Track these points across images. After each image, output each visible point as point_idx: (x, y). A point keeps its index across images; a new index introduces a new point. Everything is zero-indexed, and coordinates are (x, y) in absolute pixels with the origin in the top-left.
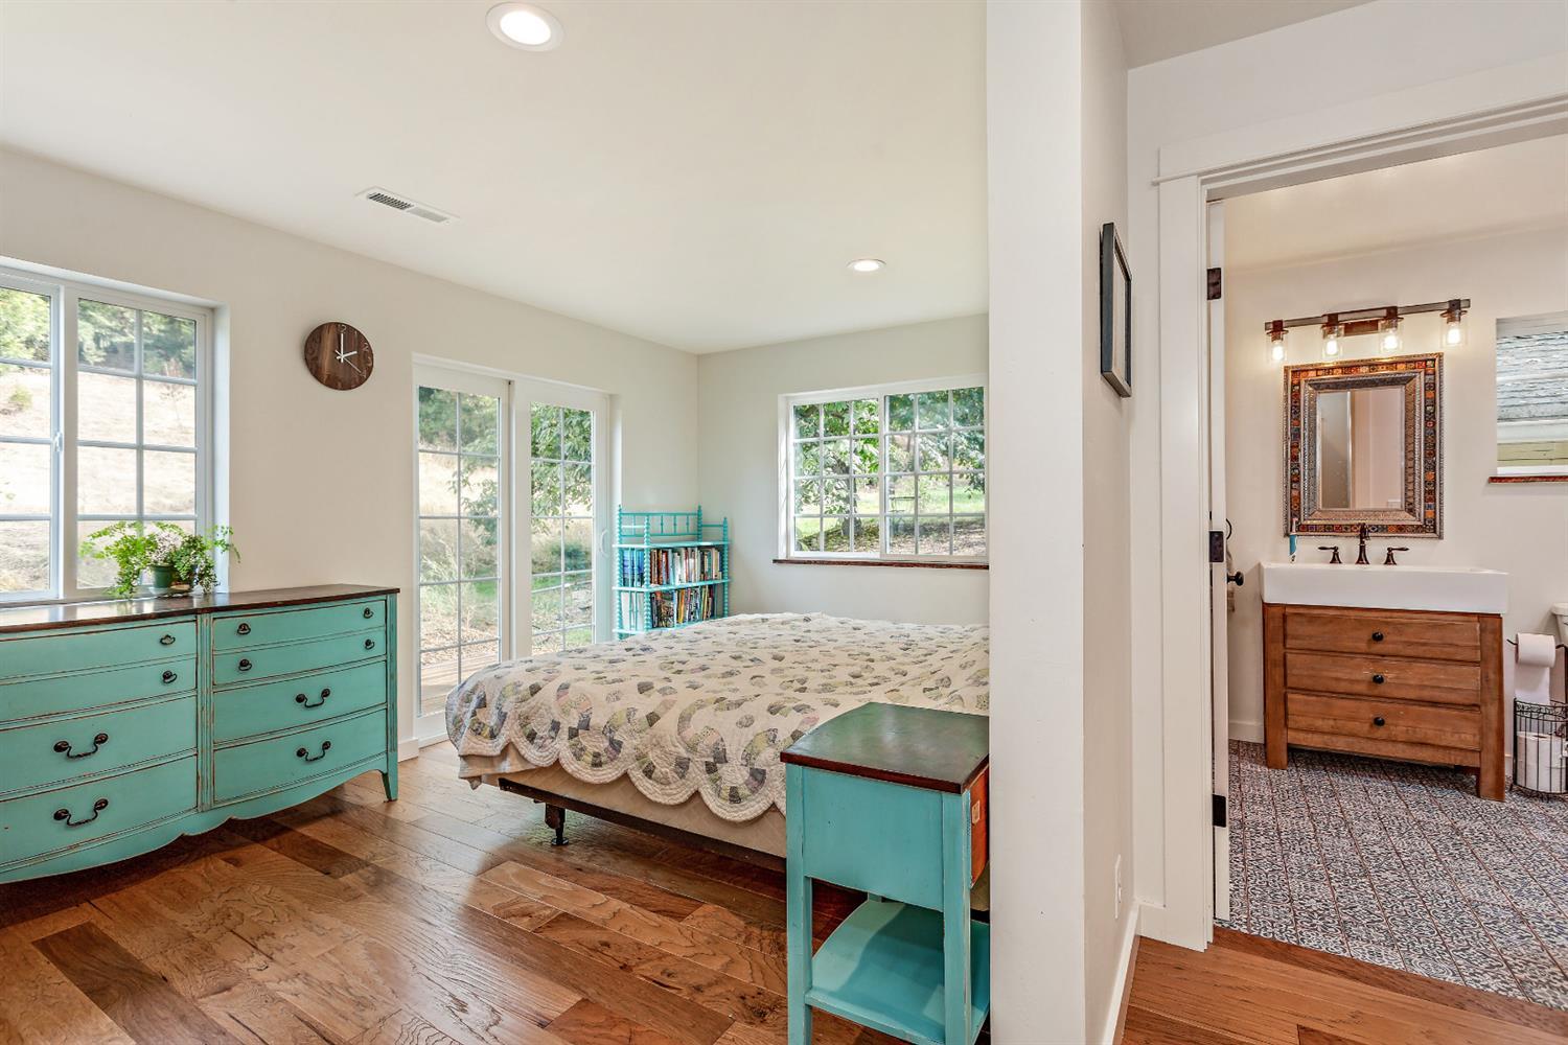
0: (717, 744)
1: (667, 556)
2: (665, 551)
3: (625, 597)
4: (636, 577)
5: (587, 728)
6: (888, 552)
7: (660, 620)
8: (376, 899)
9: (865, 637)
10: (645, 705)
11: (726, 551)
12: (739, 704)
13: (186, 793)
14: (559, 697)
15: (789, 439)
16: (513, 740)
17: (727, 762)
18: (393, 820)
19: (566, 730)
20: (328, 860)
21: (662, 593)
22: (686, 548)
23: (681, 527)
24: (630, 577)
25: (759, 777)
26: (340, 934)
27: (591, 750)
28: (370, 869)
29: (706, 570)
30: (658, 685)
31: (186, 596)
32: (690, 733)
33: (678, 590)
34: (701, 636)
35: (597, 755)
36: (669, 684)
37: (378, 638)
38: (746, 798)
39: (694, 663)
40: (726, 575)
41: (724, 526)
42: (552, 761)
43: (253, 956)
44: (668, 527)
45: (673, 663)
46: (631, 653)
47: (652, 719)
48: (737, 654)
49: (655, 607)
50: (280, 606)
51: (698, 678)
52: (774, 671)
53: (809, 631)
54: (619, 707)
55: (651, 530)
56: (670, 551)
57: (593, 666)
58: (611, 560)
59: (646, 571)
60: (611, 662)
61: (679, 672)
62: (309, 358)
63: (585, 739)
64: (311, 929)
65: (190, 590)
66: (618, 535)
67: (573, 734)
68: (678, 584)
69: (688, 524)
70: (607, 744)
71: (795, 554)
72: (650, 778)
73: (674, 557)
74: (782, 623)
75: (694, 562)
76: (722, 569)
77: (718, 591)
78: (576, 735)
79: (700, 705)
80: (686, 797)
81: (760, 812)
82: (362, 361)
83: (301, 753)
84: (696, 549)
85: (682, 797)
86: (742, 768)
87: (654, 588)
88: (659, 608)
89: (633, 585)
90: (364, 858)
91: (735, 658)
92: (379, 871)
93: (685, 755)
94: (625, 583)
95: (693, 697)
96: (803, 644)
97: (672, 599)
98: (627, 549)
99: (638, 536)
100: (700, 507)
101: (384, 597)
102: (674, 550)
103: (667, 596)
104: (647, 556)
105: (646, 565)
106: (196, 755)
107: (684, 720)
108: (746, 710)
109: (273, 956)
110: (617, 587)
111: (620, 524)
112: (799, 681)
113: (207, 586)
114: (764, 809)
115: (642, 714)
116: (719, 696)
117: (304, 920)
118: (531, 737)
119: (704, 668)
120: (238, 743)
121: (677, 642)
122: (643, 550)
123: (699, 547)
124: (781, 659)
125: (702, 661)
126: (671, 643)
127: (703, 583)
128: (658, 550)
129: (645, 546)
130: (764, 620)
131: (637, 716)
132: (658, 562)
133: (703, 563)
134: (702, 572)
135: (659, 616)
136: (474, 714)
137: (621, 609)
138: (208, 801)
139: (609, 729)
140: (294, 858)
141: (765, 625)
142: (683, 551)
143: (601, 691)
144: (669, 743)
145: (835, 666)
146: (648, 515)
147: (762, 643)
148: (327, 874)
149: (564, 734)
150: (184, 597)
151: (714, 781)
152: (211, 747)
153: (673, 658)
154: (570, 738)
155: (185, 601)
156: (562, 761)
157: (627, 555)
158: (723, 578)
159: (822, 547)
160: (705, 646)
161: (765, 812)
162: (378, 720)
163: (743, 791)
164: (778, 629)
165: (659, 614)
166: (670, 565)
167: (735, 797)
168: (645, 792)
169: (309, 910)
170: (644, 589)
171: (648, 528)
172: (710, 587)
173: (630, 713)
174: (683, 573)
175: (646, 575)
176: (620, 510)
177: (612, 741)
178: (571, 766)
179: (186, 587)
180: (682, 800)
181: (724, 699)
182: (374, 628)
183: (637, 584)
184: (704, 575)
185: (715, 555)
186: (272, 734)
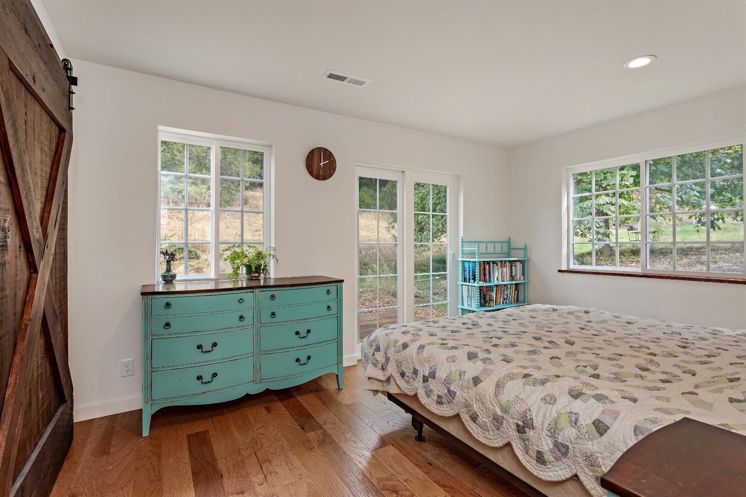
0: (525, 412)
1: (489, 266)
2: (488, 263)
3: (465, 288)
4: (471, 277)
5: (434, 377)
6: (648, 268)
7: (485, 302)
8: (321, 453)
9: (640, 331)
10: (473, 369)
11: (526, 264)
12: (543, 382)
13: (249, 374)
14: (418, 353)
15: (569, 195)
16: (393, 374)
17: (533, 428)
18: (338, 401)
19: (421, 376)
20: (305, 419)
21: (487, 287)
22: (501, 261)
23: (498, 248)
24: (467, 277)
25: (563, 450)
26: (299, 472)
27: (436, 392)
28: (321, 430)
29: (513, 274)
30: (482, 355)
31: (258, 279)
32: (504, 398)
33: (497, 286)
34: (511, 318)
35: (439, 397)
36: (488, 356)
37: (334, 305)
38: (550, 462)
39: (506, 340)
40: (526, 278)
41: (525, 249)
42: (413, 393)
43: (259, 474)
44: (491, 249)
45: (491, 338)
46: (465, 326)
47: (476, 381)
48: (538, 336)
49: (482, 296)
50: (288, 286)
51: (509, 352)
52: (569, 354)
53: (590, 322)
54: (455, 367)
55: (480, 251)
56: (491, 263)
57: (441, 334)
58: (458, 267)
59: (477, 274)
60: (452, 332)
61: (496, 346)
62: (308, 165)
63: (432, 384)
64: (287, 464)
65: (259, 276)
66: (461, 253)
67: (425, 379)
68: (496, 282)
69: (502, 248)
70: (446, 391)
71: (573, 267)
72: (475, 422)
73: (493, 266)
74: (568, 313)
75: (506, 270)
76: (523, 274)
77: (521, 288)
78: (427, 381)
79: (511, 377)
80: (501, 444)
81: (564, 478)
82: (331, 165)
83: (298, 360)
84: (507, 262)
85: (499, 443)
86: (547, 438)
87: (482, 284)
88: (485, 295)
89: (469, 282)
90: (320, 422)
91: (536, 339)
92: (325, 434)
93: (500, 414)
94: (465, 280)
95: (506, 368)
96: (588, 332)
97: (493, 291)
98: (466, 261)
99: (473, 254)
100: (509, 238)
101: (336, 284)
102: (494, 262)
103: (490, 289)
104: (477, 265)
105: (477, 271)
106: (253, 356)
107: (499, 386)
108: (550, 388)
109: (267, 477)
110: (460, 283)
111: (462, 247)
112: (591, 366)
113: (265, 274)
114: (568, 476)
115: (469, 376)
116: (526, 372)
117: (286, 457)
118: (403, 375)
119: (513, 345)
120: (270, 352)
121: (496, 321)
122: (475, 262)
123: (509, 261)
124: (572, 344)
125: (514, 339)
126: (491, 321)
127: (511, 283)
128: (484, 262)
129: (476, 260)
130: (554, 310)
131: (466, 377)
132: (484, 269)
133: (511, 270)
134: (511, 276)
135: (484, 300)
136: (373, 355)
137: (462, 294)
138: (258, 379)
139: (447, 382)
140: (291, 414)
141: (555, 314)
142: (499, 264)
143: (443, 354)
144: (488, 402)
145: (621, 355)
146: (479, 242)
147: (555, 328)
148: (303, 428)
149: (420, 378)
150: (256, 279)
151: (524, 440)
152: (260, 353)
153: (491, 334)
154: (424, 382)
155: (257, 281)
156: (419, 396)
157: (466, 265)
158: (524, 279)
159: (594, 262)
160: (513, 327)
161: (567, 480)
162: (333, 347)
163: (548, 456)
164: (565, 318)
165: (485, 298)
166: (491, 271)
167: (540, 458)
168: (471, 431)
169: (290, 450)
170: (476, 284)
171: (478, 250)
172: (516, 284)
173: (462, 373)
174: (498, 277)
175: (477, 276)
176: (462, 239)
177: (449, 390)
178: (424, 399)
179: (257, 275)
180: (497, 445)
181: (530, 375)
182: (331, 300)
183: (472, 281)
184: (512, 278)
185: (519, 265)
186: (285, 349)
